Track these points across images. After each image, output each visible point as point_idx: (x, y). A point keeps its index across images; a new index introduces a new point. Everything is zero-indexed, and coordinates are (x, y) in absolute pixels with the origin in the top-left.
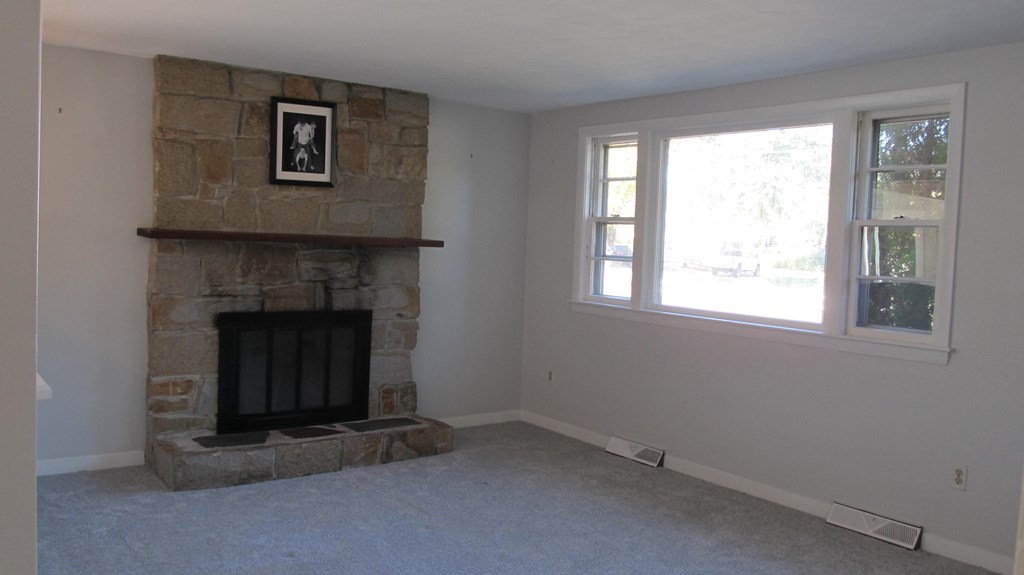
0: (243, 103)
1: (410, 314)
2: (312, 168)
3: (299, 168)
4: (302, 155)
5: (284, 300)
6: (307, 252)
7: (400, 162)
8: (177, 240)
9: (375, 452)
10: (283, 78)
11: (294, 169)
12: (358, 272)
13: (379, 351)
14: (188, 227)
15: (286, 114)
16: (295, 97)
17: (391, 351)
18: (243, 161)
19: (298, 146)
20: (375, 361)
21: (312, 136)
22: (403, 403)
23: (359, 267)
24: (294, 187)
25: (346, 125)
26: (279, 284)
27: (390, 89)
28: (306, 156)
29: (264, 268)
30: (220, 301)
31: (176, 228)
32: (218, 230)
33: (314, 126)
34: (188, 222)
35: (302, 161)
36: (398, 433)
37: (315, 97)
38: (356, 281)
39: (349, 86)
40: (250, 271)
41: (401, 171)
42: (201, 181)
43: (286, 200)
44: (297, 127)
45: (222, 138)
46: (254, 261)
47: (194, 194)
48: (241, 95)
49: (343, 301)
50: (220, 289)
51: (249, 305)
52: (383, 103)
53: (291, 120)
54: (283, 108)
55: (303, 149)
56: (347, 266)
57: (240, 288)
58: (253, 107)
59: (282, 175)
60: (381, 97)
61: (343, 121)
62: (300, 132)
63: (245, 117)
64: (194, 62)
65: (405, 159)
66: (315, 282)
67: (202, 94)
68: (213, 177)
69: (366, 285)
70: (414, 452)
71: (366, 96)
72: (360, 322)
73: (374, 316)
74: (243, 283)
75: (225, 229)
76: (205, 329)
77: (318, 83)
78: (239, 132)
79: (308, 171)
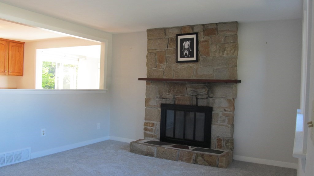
0: (168, 38)
1: (229, 110)
2: (190, 56)
3: (185, 57)
4: (186, 52)
5: (181, 101)
6: (190, 85)
7: (225, 50)
8: (151, 81)
9: (191, 158)
10: (181, 28)
11: (184, 57)
12: (208, 92)
13: (216, 123)
14: (154, 77)
15: (181, 39)
16: (185, 33)
17: (221, 124)
18: (168, 56)
19: (185, 49)
20: (214, 127)
21: (189, 45)
22: (227, 146)
23: (208, 91)
24: (185, 63)
25: (202, 39)
26: (180, 96)
27: (219, 23)
28: (187, 52)
29: (175, 90)
30: (162, 100)
31: (151, 78)
32: (162, 78)
33: (190, 42)
34: (155, 76)
35: (186, 54)
36: (201, 154)
37: (191, 32)
38: (207, 96)
39: (203, 25)
40: (170, 91)
41: (225, 53)
42: (158, 64)
43: (183, 68)
44: (184, 43)
45: (163, 50)
46: (172, 88)
47: (156, 68)
48: (168, 36)
49: (202, 103)
50: (162, 96)
51: (171, 102)
52: (216, 29)
53: (182, 41)
54: (180, 37)
55: (186, 50)
56: (204, 90)
57: (167, 96)
58: (171, 39)
59: (180, 59)
60: (216, 27)
61: (201, 38)
62: (185, 44)
63: (169, 42)
64: (155, 29)
65: (226, 48)
66: (192, 95)
67: (158, 38)
68: (161, 62)
69: (211, 97)
70: (207, 163)
71: (209, 27)
72: (208, 111)
73: (214, 109)
74: (168, 95)
75: (165, 78)
76: (158, 108)
77: (192, 27)
78: (168, 47)
79: (188, 57)
